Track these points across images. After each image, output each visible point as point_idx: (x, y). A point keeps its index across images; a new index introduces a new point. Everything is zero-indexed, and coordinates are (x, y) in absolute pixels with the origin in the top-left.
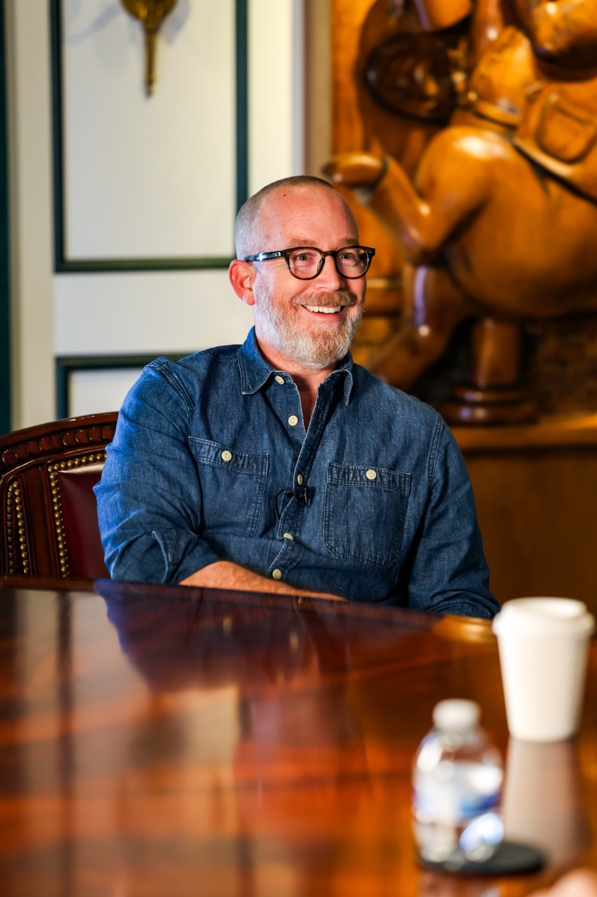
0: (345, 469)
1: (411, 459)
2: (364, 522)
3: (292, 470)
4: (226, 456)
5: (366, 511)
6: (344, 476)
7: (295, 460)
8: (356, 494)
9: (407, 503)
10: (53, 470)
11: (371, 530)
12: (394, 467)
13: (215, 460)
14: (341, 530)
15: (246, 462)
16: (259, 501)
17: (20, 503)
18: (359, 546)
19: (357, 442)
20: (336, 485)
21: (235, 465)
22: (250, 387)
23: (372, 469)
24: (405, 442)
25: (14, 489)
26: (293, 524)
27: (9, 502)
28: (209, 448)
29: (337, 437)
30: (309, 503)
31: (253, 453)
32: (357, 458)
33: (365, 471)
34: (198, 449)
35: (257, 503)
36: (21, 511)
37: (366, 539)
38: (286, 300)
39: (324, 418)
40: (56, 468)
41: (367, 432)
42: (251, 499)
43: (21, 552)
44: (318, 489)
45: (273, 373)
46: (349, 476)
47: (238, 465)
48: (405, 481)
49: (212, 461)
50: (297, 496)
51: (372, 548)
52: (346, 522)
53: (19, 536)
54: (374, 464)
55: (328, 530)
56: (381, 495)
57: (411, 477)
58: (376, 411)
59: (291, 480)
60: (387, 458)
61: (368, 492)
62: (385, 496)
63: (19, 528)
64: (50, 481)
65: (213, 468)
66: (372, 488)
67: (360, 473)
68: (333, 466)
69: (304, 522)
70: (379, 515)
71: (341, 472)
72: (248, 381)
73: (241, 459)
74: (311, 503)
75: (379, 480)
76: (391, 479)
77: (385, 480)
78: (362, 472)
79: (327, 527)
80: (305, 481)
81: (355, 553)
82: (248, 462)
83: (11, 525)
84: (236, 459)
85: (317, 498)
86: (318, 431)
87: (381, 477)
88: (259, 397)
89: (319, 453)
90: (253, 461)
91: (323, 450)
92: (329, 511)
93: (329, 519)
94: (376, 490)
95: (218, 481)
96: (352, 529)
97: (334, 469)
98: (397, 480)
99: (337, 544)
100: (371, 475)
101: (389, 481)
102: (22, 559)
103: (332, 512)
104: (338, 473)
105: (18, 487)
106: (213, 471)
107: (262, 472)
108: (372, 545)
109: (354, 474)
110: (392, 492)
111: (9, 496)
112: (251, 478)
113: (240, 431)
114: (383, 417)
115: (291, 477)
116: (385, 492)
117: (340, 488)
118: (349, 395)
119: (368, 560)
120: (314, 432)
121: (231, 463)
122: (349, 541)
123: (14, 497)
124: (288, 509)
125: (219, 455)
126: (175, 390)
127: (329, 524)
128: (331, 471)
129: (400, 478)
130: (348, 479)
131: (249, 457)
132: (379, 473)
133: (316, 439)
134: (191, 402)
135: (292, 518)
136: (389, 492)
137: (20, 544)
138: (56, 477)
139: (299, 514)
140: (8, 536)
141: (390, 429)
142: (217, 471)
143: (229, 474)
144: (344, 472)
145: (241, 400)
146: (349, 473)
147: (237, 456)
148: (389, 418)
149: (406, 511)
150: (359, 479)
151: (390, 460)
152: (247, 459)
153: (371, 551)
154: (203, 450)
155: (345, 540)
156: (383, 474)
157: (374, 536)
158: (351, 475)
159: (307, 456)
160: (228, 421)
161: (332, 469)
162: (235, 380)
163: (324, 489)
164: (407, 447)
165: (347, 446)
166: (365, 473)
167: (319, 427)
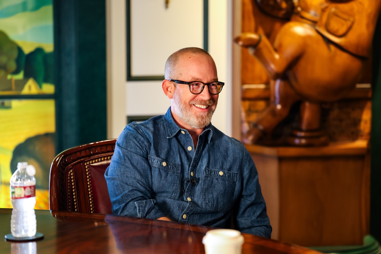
0: (211, 170)
1: (236, 166)
2: (219, 193)
3: (189, 170)
4: (164, 164)
5: (220, 189)
6: (210, 173)
7: (189, 166)
8: (215, 181)
9: (236, 184)
10: (87, 164)
11: (222, 197)
12: (229, 170)
13: (160, 165)
14: (210, 196)
15: (172, 167)
16: (178, 183)
17: (73, 178)
18: (217, 203)
19: (214, 159)
20: (208, 177)
21: (168, 168)
22: (170, 135)
23: (221, 171)
24: (234, 159)
25: (71, 173)
26: (191, 193)
27: (69, 178)
28: (158, 161)
29: (207, 157)
30: (197, 184)
31: (174, 163)
32: (215, 166)
33: (219, 172)
34: (153, 161)
35: (177, 184)
36: (74, 182)
37: (220, 200)
38: (187, 102)
39: (201, 149)
40: (88, 163)
41: (218, 155)
42: (174, 182)
43: (74, 199)
44: (200, 178)
45: (180, 130)
46: (212, 173)
47: (169, 168)
48: (234, 175)
49: (159, 166)
50: (192, 182)
51: (222, 204)
52: (212, 193)
53: (73, 192)
54: (222, 169)
55: (205, 196)
56: (225, 182)
57: (237, 174)
58: (221, 145)
59: (188, 174)
60: (227, 166)
61: (220, 181)
62: (227, 182)
63: (73, 189)
64: (86, 169)
65: (159, 169)
66: (221, 179)
67: (216, 172)
68: (206, 169)
69: (195, 192)
70: (225, 190)
71: (209, 172)
72: (169, 132)
73: (169, 165)
74: (198, 184)
75: (224, 175)
76: (229, 175)
77: (227, 175)
78: (217, 172)
79: (205, 195)
80: (194, 174)
81: (216, 206)
82: (173, 167)
83: (70, 188)
84: (168, 165)
85: (200, 182)
86: (199, 154)
87: (225, 174)
88: (174, 139)
89: (200, 163)
90: (175, 166)
91: (202, 162)
92: (205, 188)
93: (205, 191)
94: (223, 180)
95: (161, 174)
96: (215, 196)
97: (207, 170)
98: (231, 175)
99: (209, 202)
100: (221, 173)
101: (228, 176)
102: (74, 202)
103: (207, 189)
104: (208, 172)
105: (73, 172)
106: (159, 170)
107: (178, 171)
108: (222, 203)
109: (214, 172)
110: (229, 180)
111: (69, 176)
112: (174, 173)
113: (168, 153)
114: (224, 148)
115: (188, 173)
116: (227, 180)
117: (209, 179)
118: (210, 139)
119: (219, 209)
120: (197, 155)
121: (166, 167)
122: (214, 201)
123: (71, 176)
124: (188, 187)
125: (162, 163)
126: (142, 136)
127: (205, 194)
128: (206, 171)
129: (232, 174)
130: (212, 175)
131: (173, 165)
132: (224, 173)
133: (198, 157)
134: (148, 141)
135: (190, 191)
136: (228, 180)
137: (73, 195)
138: (88, 167)
139: (193, 189)
140: (68, 192)
141: (227, 153)
142: (161, 170)
143: (165, 171)
144: (210, 172)
145: (167, 140)
146: (212, 172)
147: (168, 164)
148: (226, 148)
149: (235, 188)
150: (216, 175)
151: (228, 167)
152: (172, 165)
153: (221, 205)
154: (155, 161)
155: (212, 200)
156: (226, 173)
157: (223, 199)
158: (213, 173)
159: (194, 165)
160: (163, 149)
161: (206, 170)
162: (164, 131)
163: (203, 178)
164: (234, 161)
165: (211, 160)
166: (219, 173)
167: (199, 152)
